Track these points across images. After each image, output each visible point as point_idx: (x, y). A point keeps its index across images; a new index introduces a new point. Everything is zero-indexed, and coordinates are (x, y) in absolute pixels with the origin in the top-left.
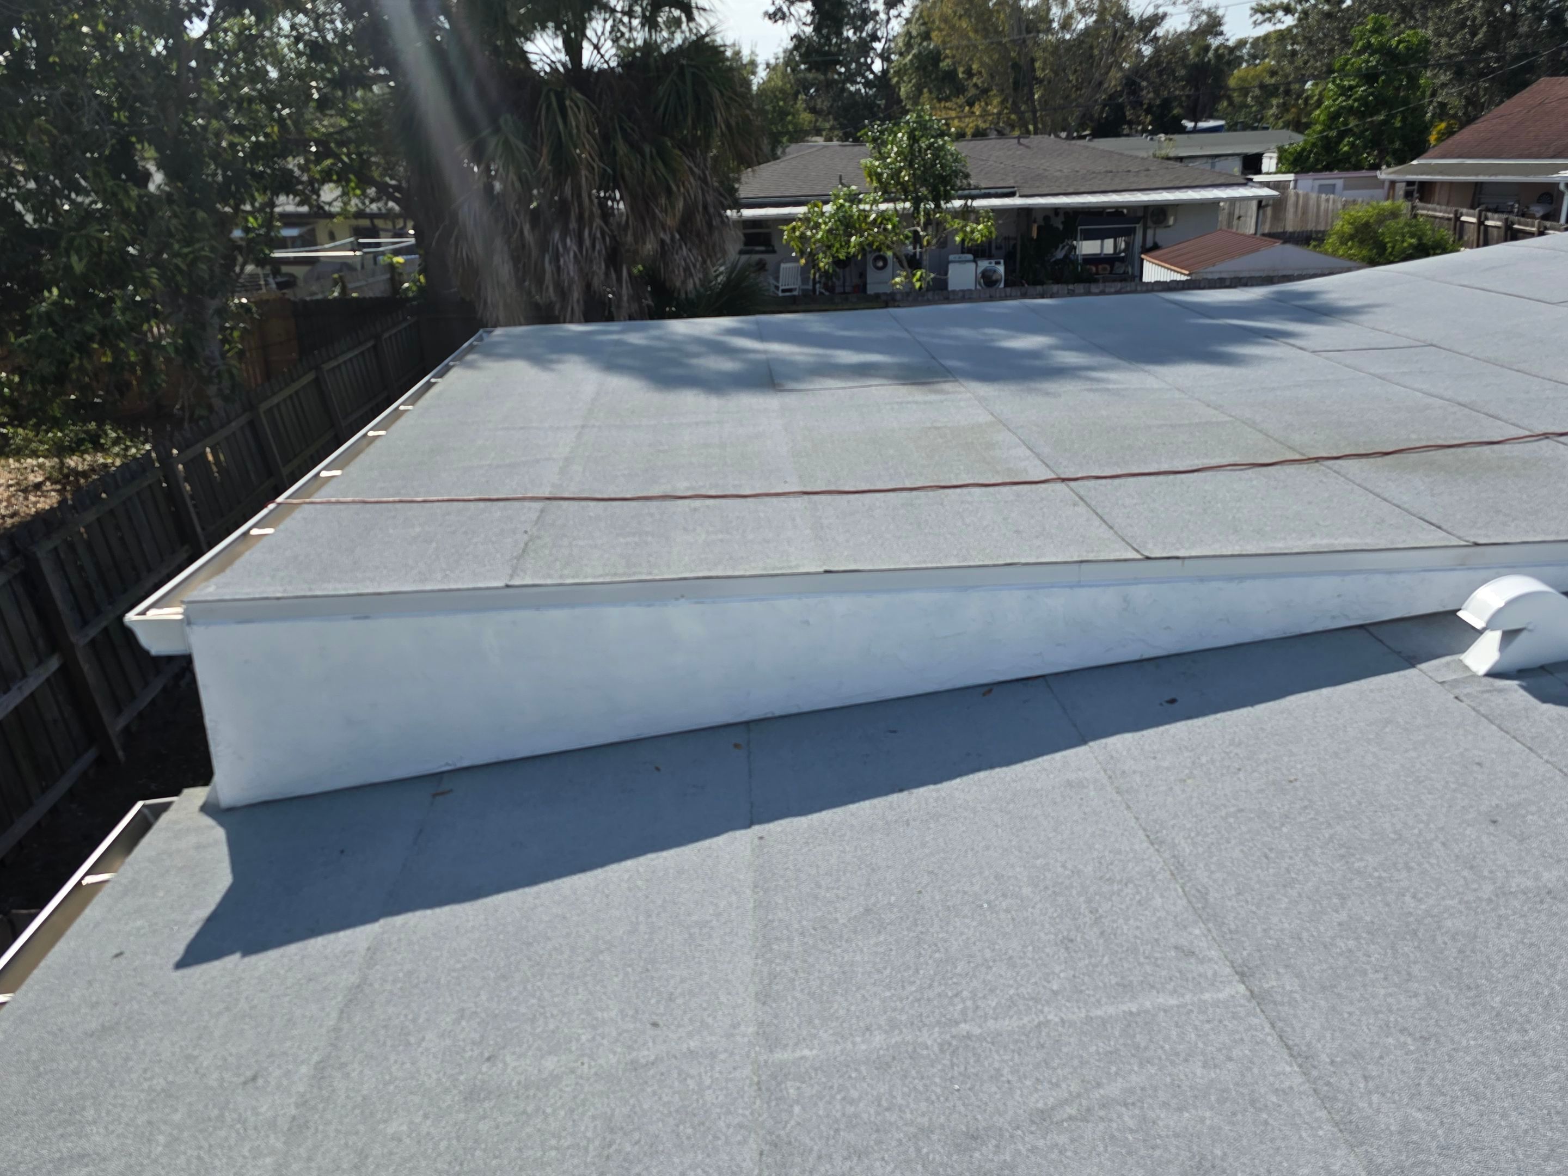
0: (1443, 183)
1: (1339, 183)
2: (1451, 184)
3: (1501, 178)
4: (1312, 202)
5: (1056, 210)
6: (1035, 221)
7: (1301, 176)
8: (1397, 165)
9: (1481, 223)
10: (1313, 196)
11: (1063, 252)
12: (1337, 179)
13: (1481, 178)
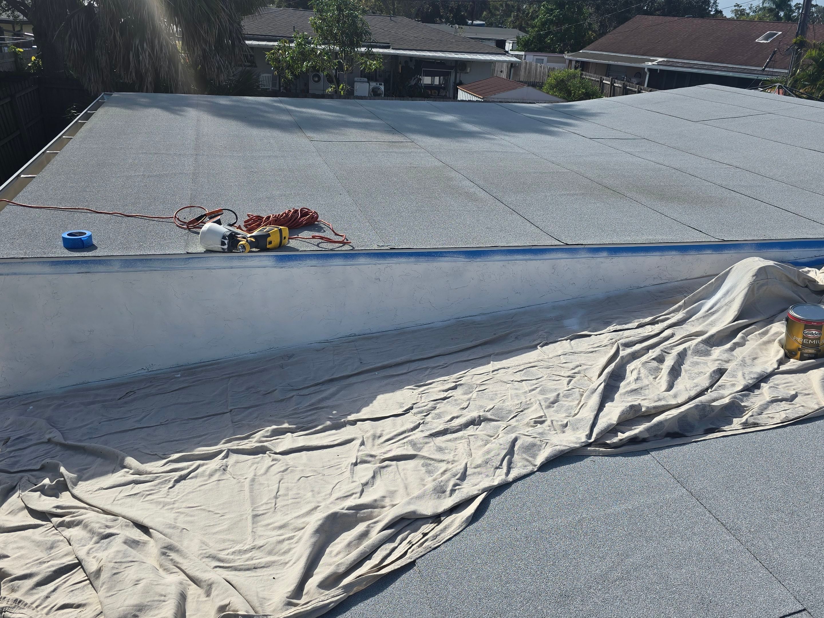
0: (593, 63)
1: (545, 59)
2: (597, 64)
3: (619, 63)
4: (533, 67)
5: (411, 58)
6: (400, 63)
7: (527, 53)
8: (572, 52)
9: (612, 84)
10: (534, 64)
11: (415, 82)
12: (544, 57)
13: (611, 62)
